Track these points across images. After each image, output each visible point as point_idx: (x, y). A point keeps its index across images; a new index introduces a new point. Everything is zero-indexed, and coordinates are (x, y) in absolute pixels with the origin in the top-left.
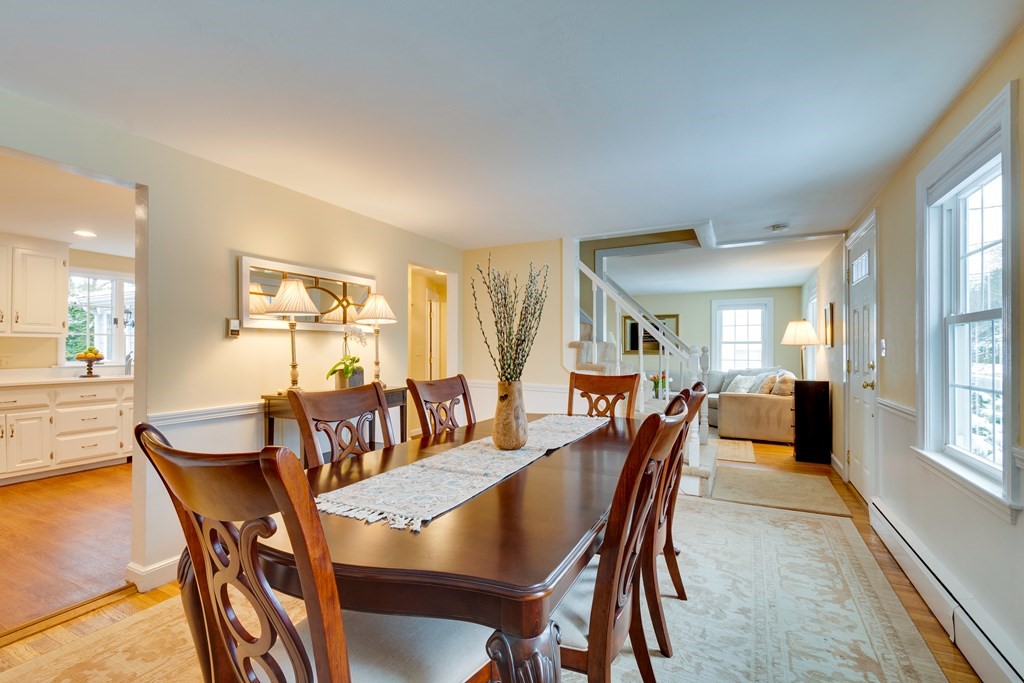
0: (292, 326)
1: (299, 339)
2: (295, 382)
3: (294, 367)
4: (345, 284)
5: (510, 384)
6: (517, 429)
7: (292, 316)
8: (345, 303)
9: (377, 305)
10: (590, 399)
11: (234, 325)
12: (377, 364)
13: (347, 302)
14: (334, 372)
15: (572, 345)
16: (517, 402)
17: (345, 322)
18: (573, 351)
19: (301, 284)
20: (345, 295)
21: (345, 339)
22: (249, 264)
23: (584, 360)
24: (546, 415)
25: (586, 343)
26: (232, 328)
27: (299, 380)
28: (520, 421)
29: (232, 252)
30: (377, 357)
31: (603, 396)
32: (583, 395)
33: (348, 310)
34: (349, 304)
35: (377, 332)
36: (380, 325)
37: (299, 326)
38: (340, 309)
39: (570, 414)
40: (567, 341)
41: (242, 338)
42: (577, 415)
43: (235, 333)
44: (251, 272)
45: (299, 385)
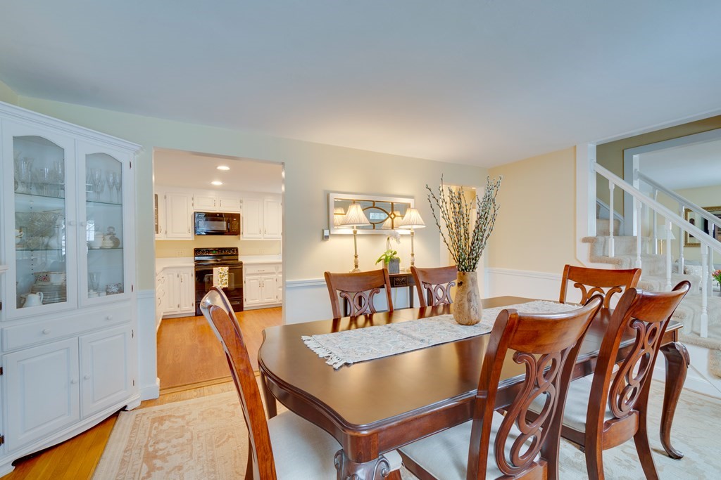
0: (355, 232)
1: (359, 240)
2: (356, 266)
3: (356, 257)
4: (392, 203)
5: (464, 274)
6: (469, 310)
7: (355, 226)
8: (393, 216)
9: (413, 215)
10: (584, 290)
11: (326, 233)
12: (413, 255)
13: (394, 215)
14: (380, 260)
15: (585, 240)
16: (470, 288)
17: (393, 228)
18: (587, 246)
19: (359, 207)
20: (392, 211)
21: (388, 239)
22: (333, 197)
23: (599, 253)
24: (533, 300)
25: (601, 239)
26: (325, 235)
27: (359, 264)
28: (472, 304)
29: (325, 191)
30: (413, 251)
31: (598, 288)
32: (576, 286)
33: (394, 220)
34: (395, 216)
35: (412, 234)
36: (415, 229)
37: (359, 232)
38: (389, 220)
39: (562, 302)
40: (580, 236)
41: (331, 241)
42: (569, 304)
43: (327, 237)
44: (335, 202)
45: (359, 268)
